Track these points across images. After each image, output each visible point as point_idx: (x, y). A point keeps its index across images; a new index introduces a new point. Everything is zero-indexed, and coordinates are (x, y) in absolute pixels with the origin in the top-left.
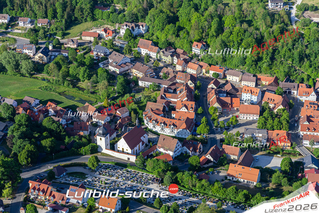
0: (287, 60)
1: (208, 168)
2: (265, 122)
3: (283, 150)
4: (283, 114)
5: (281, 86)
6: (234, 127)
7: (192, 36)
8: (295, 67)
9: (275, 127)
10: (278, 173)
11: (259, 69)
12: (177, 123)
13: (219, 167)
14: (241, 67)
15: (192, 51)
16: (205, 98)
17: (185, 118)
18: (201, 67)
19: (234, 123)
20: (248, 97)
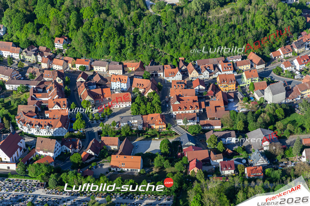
0: (149, 44)
1: (90, 163)
2: (138, 108)
3: (159, 132)
4: (154, 97)
5: (147, 70)
6: (109, 117)
7: (52, 32)
8: (157, 49)
9: (148, 112)
10: (159, 157)
11: (124, 56)
12: (52, 122)
13: (101, 160)
14: (106, 56)
15: (54, 47)
16: (75, 93)
17: (60, 116)
18: (67, 61)
19: (109, 114)
20: (117, 85)
